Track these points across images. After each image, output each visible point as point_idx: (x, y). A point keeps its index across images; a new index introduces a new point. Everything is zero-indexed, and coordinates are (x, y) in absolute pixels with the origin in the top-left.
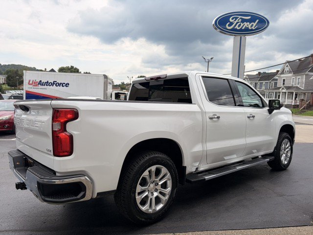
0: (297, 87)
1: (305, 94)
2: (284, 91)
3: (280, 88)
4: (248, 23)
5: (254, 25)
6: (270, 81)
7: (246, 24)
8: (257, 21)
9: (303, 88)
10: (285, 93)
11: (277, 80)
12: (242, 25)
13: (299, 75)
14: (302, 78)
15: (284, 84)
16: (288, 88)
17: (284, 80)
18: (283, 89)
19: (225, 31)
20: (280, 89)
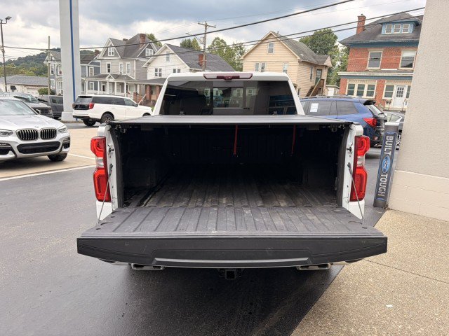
0: (127, 76)
1: (136, 85)
2: (112, 80)
3: (105, 76)
6: (88, 65)
9: (134, 79)
10: (113, 83)
11: (99, 64)
13: (129, 61)
14: (132, 65)
15: (109, 71)
16: (117, 77)
17: (109, 66)
18: (110, 78)
20: (107, 78)
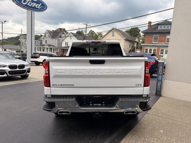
0: (53, 45)
1: (57, 49)
2: (47, 47)
3: (44, 45)
4: (36, 4)
5: (39, 6)
6: (38, 40)
7: (34, 4)
8: (41, 4)
9: (56, 46)
10: (48, 48)
11: (42, 40)
12: (32, 4)
13: (55, 39)
14: (56, 41)
15: (46, 43)
16: (49, 45)
17: (46, 41)
18: (46, 46)
19: (21, 5)
